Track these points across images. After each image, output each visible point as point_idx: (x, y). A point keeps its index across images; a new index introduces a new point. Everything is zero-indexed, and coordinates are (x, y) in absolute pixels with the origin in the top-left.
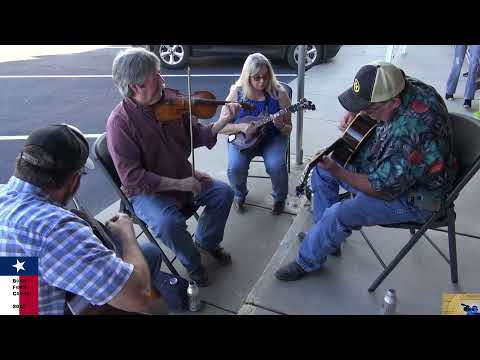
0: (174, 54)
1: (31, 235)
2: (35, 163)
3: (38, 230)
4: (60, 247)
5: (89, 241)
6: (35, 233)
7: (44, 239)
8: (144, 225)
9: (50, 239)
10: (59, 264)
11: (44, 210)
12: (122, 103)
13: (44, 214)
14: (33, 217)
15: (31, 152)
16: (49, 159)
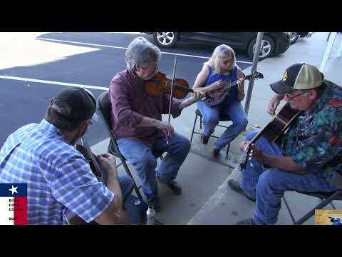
0: (167, 38)
1: (49, 164)
2: (59, 111)
3: (54, 162)
4: (66, 176)
5: (87, 176)
6: (51, 163)
7: (57, 169)
8: (124, 159)
9: (61, 170)
10: (62, 188)
11: (60, 147)
12: (126, 71)
13: (60, 150)
14: (52, 152)
15: (58, 104)
16: (69, 110)
